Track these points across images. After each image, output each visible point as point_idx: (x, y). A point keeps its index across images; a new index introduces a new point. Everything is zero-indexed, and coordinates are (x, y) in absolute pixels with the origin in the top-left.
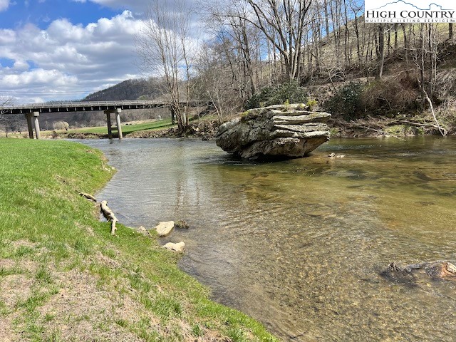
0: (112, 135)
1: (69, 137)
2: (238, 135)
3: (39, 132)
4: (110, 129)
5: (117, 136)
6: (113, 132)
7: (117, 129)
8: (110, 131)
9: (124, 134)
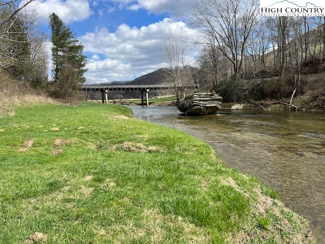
0: (143, 104)
1: (122, 104)
2: (183, 104)
3: (107, 100)
4: (143, 100)
5: (146, 104)
6: (144, 102)
7: (146, 100)
8: (142, 102)
9: (150, 104)
